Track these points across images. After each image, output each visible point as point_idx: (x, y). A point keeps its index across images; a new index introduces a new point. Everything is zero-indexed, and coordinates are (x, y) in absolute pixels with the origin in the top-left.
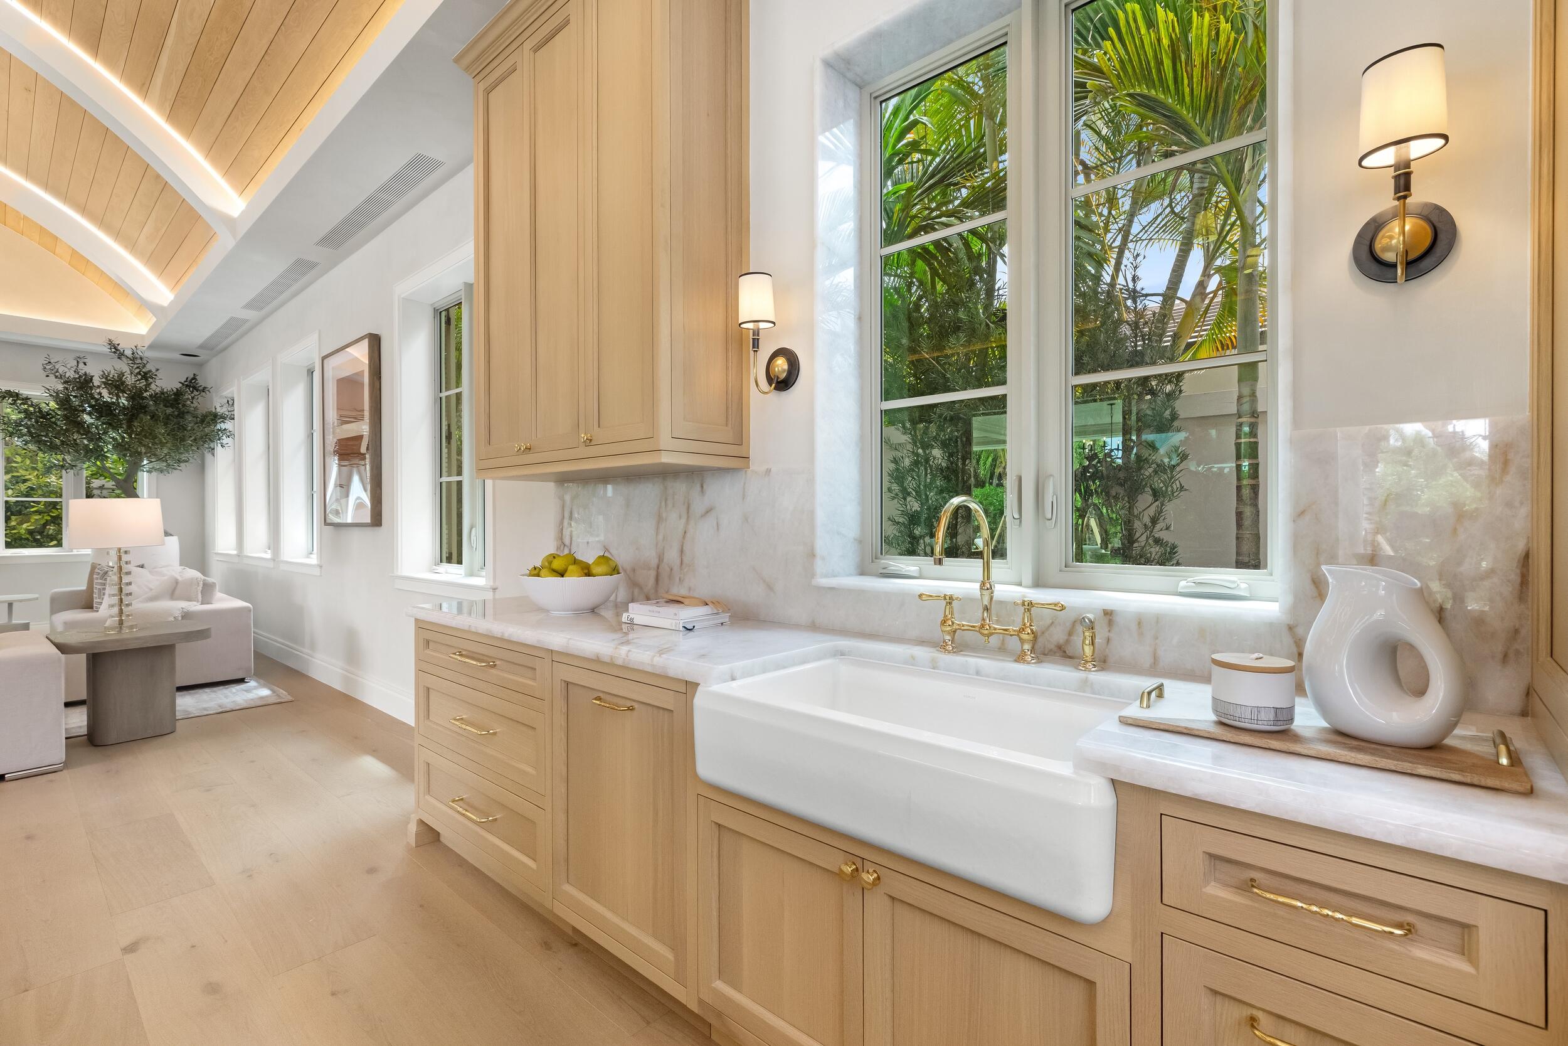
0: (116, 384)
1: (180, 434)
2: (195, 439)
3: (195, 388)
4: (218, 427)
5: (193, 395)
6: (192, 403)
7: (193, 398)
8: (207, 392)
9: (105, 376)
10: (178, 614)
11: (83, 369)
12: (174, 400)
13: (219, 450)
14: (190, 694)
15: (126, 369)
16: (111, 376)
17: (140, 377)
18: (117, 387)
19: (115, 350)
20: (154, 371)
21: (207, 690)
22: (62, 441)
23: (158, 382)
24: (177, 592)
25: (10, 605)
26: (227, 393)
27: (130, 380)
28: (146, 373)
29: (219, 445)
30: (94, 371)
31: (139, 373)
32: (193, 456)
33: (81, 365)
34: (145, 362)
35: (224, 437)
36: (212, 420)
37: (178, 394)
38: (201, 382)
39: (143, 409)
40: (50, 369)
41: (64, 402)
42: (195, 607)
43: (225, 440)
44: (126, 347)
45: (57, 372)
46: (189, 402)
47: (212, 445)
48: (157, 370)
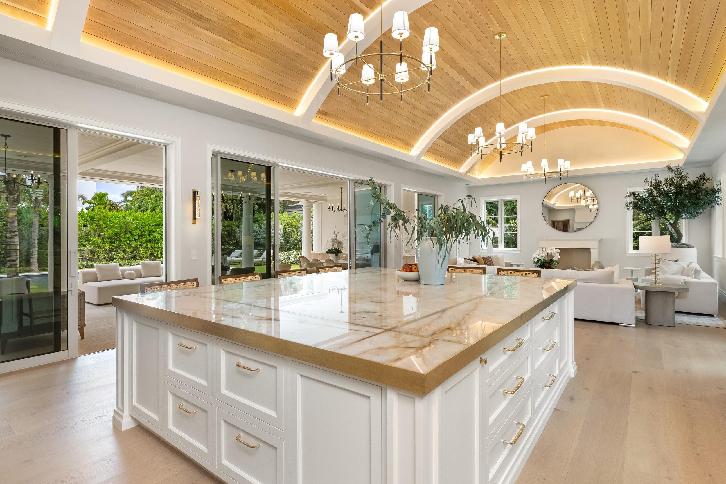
0: (670, 183)
1: (696, 202)
2: (704, 203)
3: (704, 180)
4: (715, 196)
5: (703, 182)
7: (703, 184)
8: (710, 180)
9: (666, 180)
10: (683, 281)
11: (658, 179)
12: (695, 186)
13: (716, 207)
15: (674, 176)
16: (668, 180)
17: (679, 178)
18: (670, 185)
19: (670, 169)
20: (686, 174)
22: (650, 209)
23: (688, 180)
24: (684, 272)
25: (632, 271)
26: (718, 179)
27: (676, 180)
28: (682, 177)
29: (716, 204)
30: (662, 179)
31: (679, 177)
32: (706, 211)
33: (657, 178)
34: (682, 171)
35: (719, 200)
36: (712, 193)
37: (696, 183)
38: (707, 176)
39: (681, 192)
40: (647, 181)
41: (650, 193)
42: (691, 279)
43: (719, 202)
44: (674, 166)
45: (649, 182)
46: (702, 186)
47: (713, 205)
48: (687, 174)
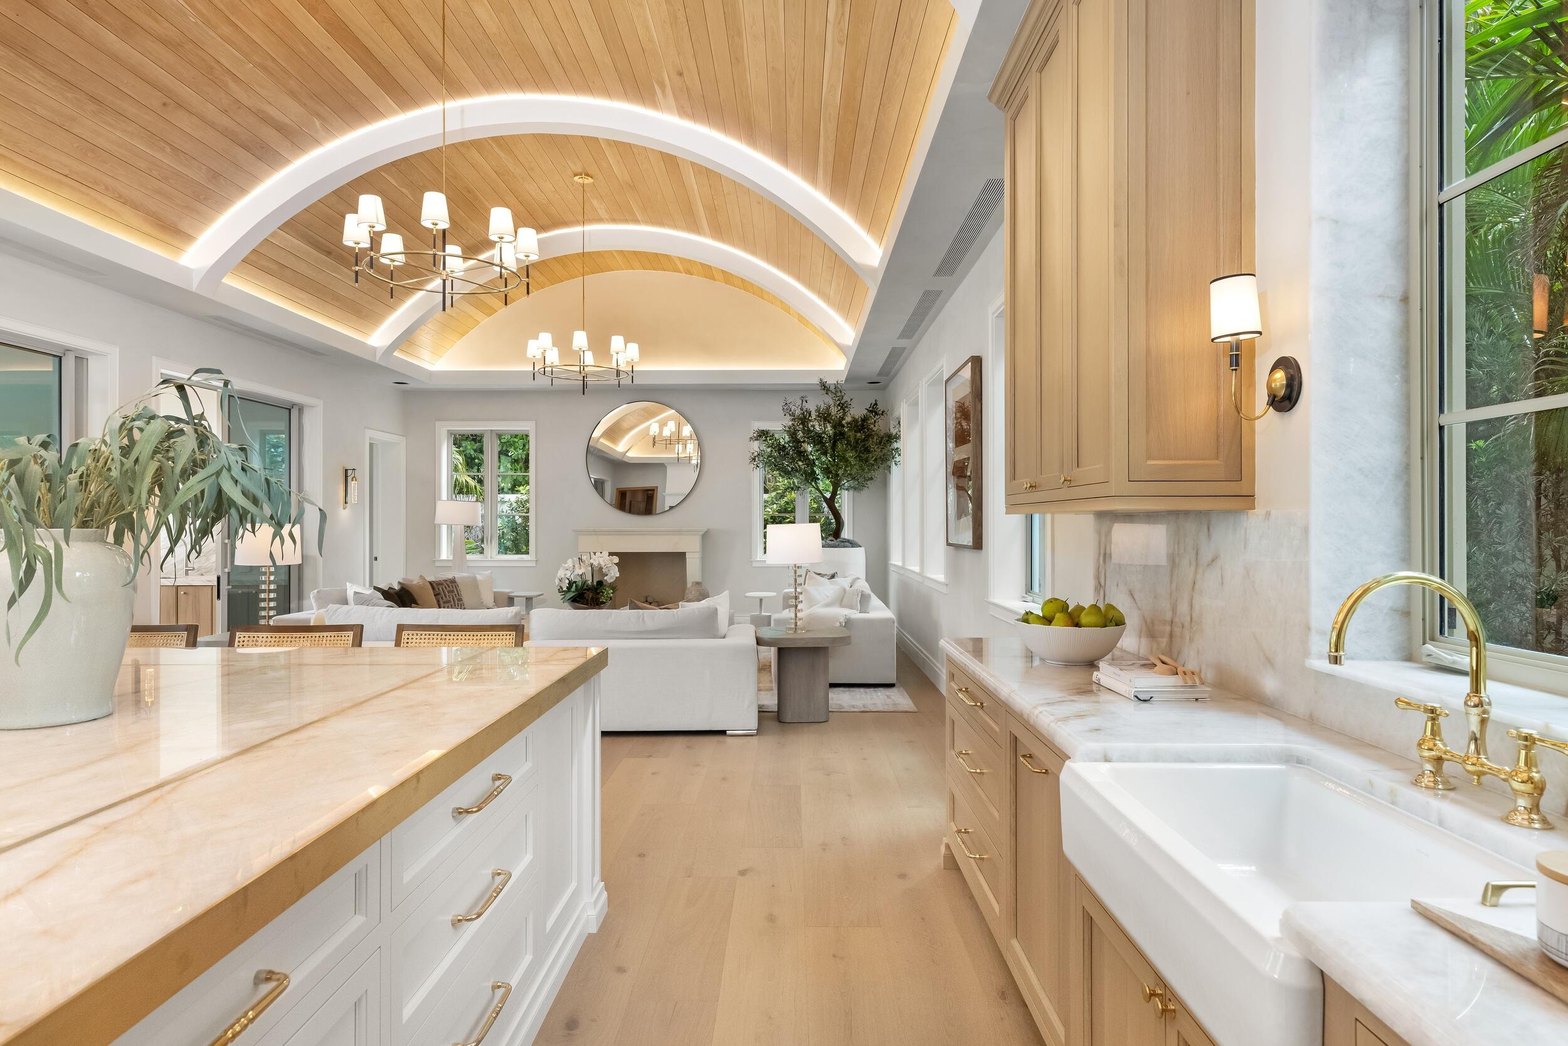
0: (825, 416)
1: (864, 456)
2: (876, 460)
3: (876, 414)
4: (892, 447)
5: (875, 419)
6: (875, 426)
7: (875, 422)
8: (885, 415)
9: (818, 410)
10: (842, 620)
11: (807, 406)
12: (861, 425)
13: (894, 467)
14: (850, 691)
15: (831, 402)
16: (821, 410)
17: (839, 408)
18: (825, 419)
19: (824, 387)
20: (849, 400)
21: (862, 690)
22: (792, 468)
23: (852, 411)
24: (845, 600)
25: (761, 600)
26: (896, 414)
27: (834, 411)
28: (843, 404)
29: (893, 463)
30: (811, 406)
31: (839, 405)
32: (877, 474)
33: (804, 402)
34: (843, 394)
35: (897, 456)
36: (888, 441)
37: (865, 419)
38: (880, 407)
39: (842, 434)
40: (787, 411)
41: (793, 434)
42: (855, 615)
43: (898, 459)
44: (830, 381)
45: (791, 410)
46: (872, 426)
47: (888, 463)
48: (851, 400)
